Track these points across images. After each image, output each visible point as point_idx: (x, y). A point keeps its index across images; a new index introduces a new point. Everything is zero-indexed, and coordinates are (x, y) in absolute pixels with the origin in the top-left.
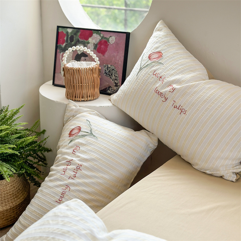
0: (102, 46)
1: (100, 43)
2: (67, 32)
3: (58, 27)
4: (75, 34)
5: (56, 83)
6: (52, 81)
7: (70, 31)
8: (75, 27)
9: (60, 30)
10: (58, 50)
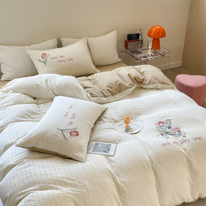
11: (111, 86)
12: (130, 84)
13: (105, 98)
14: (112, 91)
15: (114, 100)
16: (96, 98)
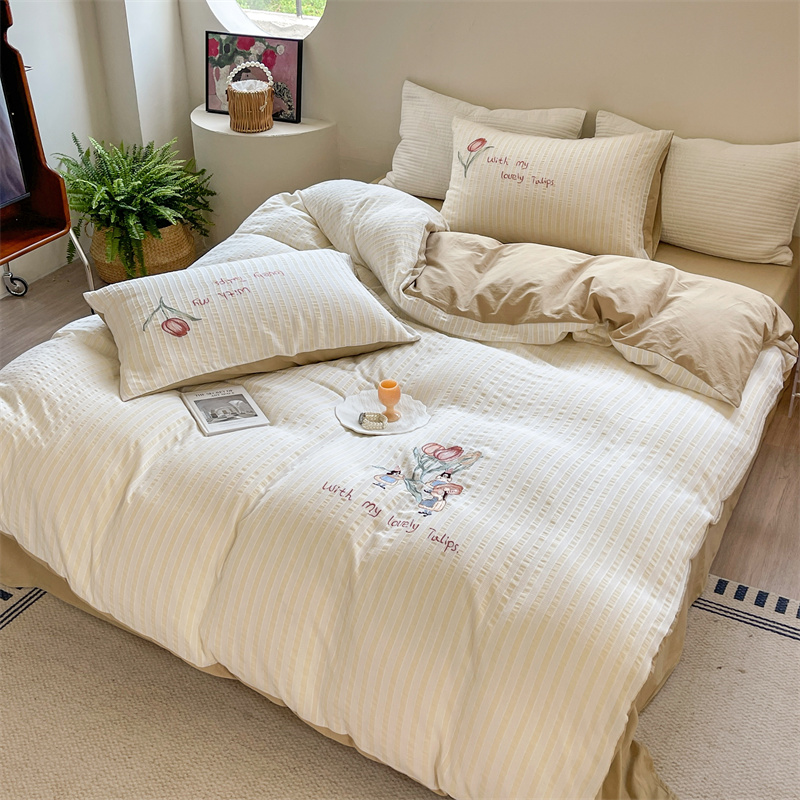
0: (269, 58)
1: (265, 54)
2: (221, 40)
3: (207, 33)
4: (232, 42)
5: (210, 108)
6: (205, 105)
7: (223, 37)
8: (231, 32)
9: (211, 36)
10: (210, 64)
11: (504, 290)
12: (558, 313)
13: (448, 315)
14: (492, 305)
15: (476, 335)
16: (412, 298)
